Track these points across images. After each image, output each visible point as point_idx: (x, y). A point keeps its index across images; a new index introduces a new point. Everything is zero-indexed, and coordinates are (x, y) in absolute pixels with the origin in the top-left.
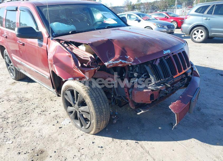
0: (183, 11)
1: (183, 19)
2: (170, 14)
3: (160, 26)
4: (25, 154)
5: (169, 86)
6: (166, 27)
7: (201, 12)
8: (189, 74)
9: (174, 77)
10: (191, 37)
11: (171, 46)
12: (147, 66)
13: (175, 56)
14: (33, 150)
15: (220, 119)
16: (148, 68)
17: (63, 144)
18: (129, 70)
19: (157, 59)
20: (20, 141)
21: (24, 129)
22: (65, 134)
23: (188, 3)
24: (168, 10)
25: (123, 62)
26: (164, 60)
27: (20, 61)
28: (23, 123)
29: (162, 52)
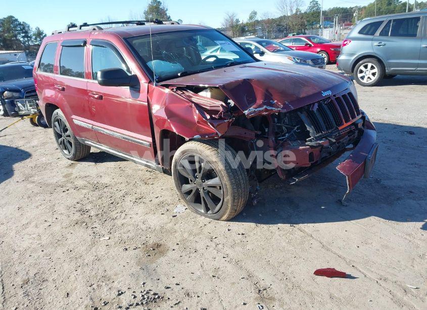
0: (336, 33)
1: (339, 47)
2: (314, 38)
3: (299, 61)
4: (134, 249)
5: (334, 141)
6: (310, 62)
7: (369, 33)
8: (360, 126)
9: (340, 128)
10: (355, 76)
11: (331, 85)
12: (301, 113)
13: (338, 99)
14: (144, 244)
15: (411, 192)
16: (303, 117)
17: (186, 235)
18: (274, 122)
19: (314, 104)
20: (119, 235)
21: (119, 222)
22: (183, 223)
23: (343, 17)
24: (306, 31)
25: (269, 108)
26: (323, 105)
27: (91, 126)
28: (114, 214)
29: (320, 93)
